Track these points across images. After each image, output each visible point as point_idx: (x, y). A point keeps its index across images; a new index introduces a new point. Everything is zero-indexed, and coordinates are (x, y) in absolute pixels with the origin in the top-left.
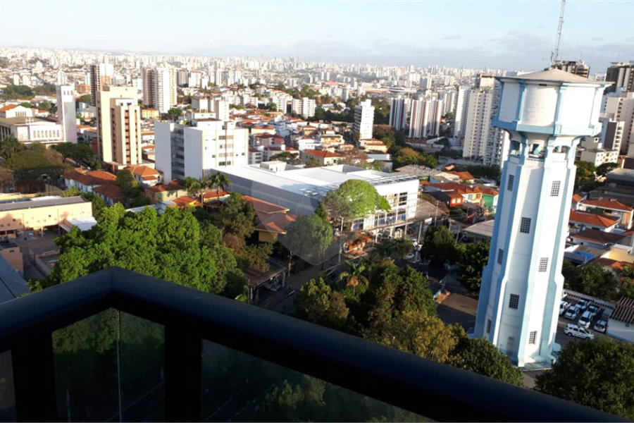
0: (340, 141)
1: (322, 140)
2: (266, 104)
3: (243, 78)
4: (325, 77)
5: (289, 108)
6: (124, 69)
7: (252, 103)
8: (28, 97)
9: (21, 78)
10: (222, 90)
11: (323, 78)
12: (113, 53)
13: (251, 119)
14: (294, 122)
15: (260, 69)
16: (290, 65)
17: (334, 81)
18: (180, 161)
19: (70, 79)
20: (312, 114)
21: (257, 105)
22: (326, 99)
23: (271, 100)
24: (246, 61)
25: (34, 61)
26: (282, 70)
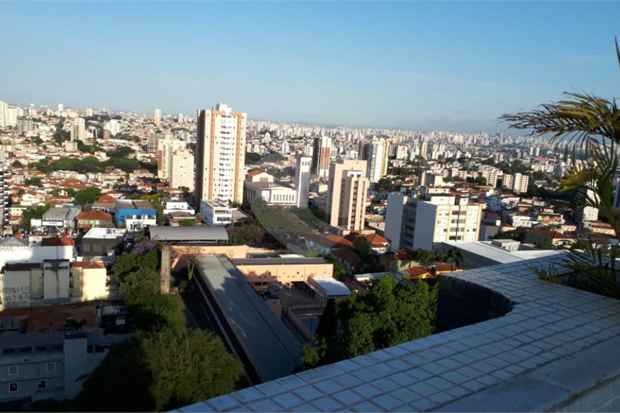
0: (560, 221)
1: (540, 218)
2: (475, 177)
3: (449, 152)
4: (534, 152)
5: (500, 182)
6: (337, 141)
7: (461, 176)
8: (257, 163)
9: (253, 146)
10: (429, 163)
11: (531, 153)
12: (328, 127)
13: (460, 192)
14: (505, 197)
15: (464, 143)
16: (496, 139)
17: (544, 157)
18: (409, 232)
19: (292, 148)
20: (524, 190)
21: (465, 178)
22: (539, 175)
23: (480, 174)
24: (451, 136)
25: (263, 132)
26: (487, 143)
